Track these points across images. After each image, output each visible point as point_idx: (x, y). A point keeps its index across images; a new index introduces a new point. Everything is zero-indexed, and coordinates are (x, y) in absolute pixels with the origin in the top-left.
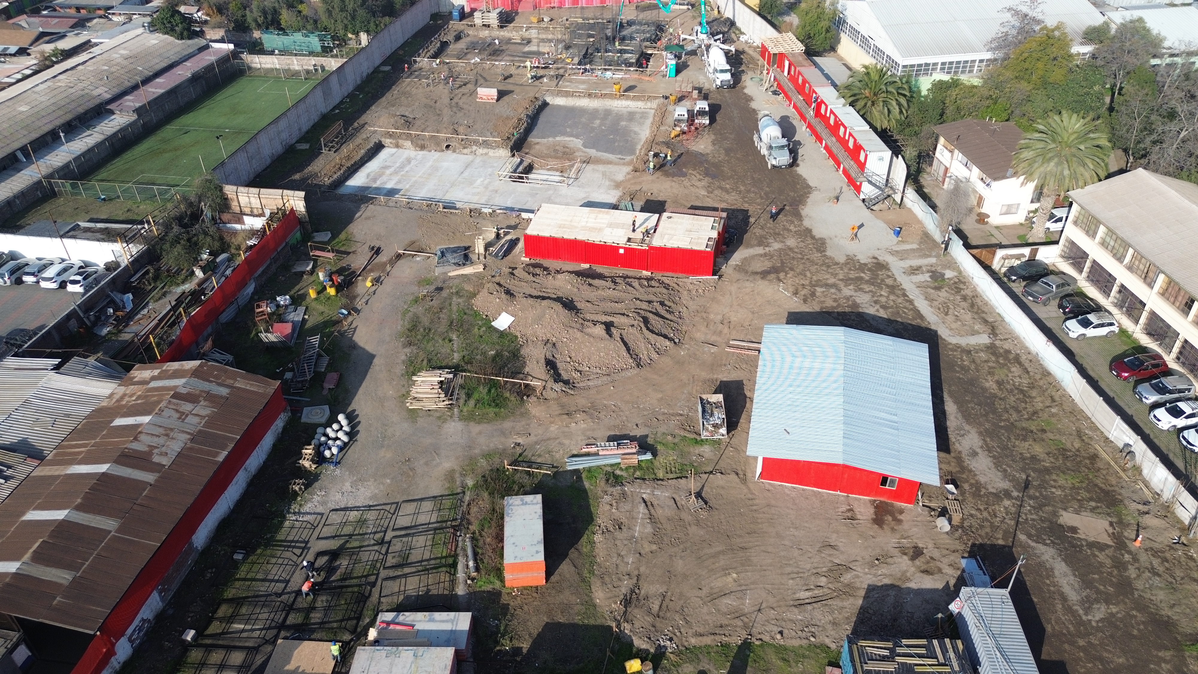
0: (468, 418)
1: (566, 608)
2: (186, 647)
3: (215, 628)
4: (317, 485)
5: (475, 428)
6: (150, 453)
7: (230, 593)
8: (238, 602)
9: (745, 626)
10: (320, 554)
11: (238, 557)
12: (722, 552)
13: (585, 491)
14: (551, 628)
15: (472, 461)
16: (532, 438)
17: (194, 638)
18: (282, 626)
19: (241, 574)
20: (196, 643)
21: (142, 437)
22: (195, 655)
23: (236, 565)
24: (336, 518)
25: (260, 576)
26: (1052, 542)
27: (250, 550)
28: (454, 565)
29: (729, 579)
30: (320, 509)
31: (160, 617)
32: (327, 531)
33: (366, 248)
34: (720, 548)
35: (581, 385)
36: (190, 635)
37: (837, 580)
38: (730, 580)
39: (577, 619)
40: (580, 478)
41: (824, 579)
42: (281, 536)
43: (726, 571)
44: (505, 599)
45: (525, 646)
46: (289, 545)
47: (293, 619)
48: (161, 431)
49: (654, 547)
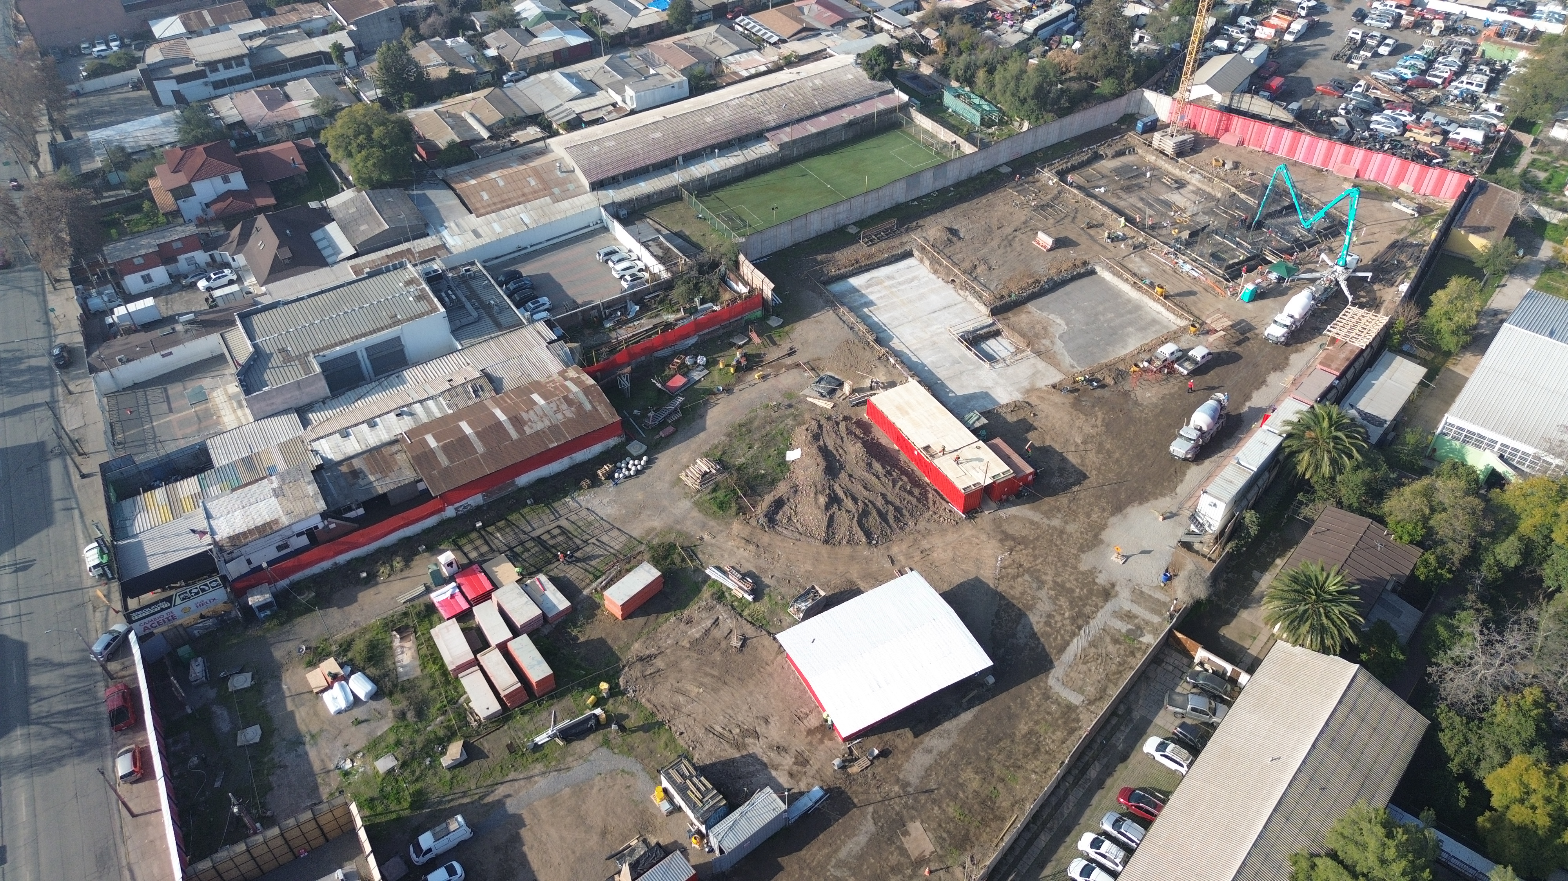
0: (698, 504)
1: (617, 639)
2: (474, 529)
3: (490, 529)
4: (596, 489)
5: (695, 513)
6: (526, 423)
7: (510, 518)
8: (510, 524)
9: (672, 717)
10: (559, 527)
11: (529, 502)
12: (713, 676)
13: (700, 591)
14: (602, 641)
15: (670, 530)
16: (714, 541)
17: (480, 527)
18: (511, 549)
19: (522, 511)
20: (478, 530)
21: (531, 413)
22: (474, 535)
23: (525, 505)
24: (584, 513)
25: (528, 518)
26: (882, 827)
27: (536, 502)
28: (597, 578)
29: (696, 690)
30: (583, 504)
31: (479, 508)
32: (574, 518)
33: (789, 346)
34: (715, 673)
35: (780, 529)
36: (479, 524)
37: (743, 737)
38: (694, 690)
39: (615, 648)
40: (706, 582)
41: (738, 730)
42: (555, 505)
43: (701, 685)
44: (598, 612)
45: (582, 640)
46: (554, 511)
47: (518, 550)
48: (541, 413)
49: (688, 645)
